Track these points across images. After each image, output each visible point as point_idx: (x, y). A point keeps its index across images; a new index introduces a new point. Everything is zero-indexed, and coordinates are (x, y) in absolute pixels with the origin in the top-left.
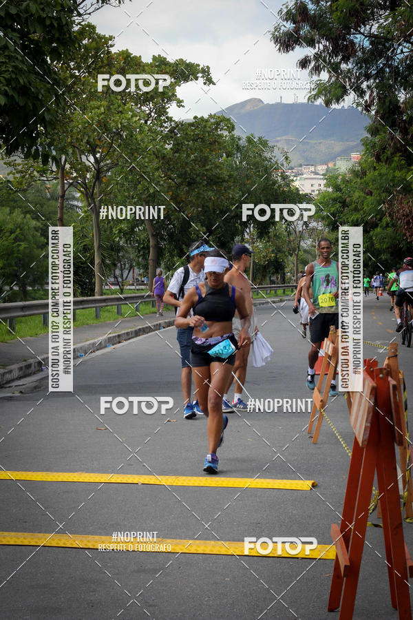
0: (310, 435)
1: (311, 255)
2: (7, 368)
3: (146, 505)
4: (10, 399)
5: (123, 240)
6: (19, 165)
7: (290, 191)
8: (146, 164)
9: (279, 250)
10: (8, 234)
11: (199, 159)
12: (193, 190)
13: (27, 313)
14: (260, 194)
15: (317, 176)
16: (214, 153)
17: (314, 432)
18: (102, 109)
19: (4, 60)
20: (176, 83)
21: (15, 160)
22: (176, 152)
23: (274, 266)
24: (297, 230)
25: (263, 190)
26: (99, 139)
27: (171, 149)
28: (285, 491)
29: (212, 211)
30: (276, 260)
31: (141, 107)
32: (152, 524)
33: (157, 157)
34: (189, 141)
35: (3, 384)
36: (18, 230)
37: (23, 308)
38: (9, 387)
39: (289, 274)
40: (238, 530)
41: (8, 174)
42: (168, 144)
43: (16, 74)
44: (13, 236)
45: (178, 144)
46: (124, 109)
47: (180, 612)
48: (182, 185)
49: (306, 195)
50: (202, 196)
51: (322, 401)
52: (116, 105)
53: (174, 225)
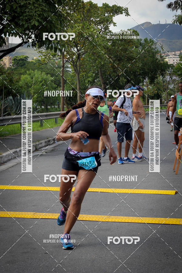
0: (174, 171)
1: (173, 91)
2: (40, 142)
3: (102, 201)
4: (41, 155)
5: (90, 85)
6: (44, 52)
7: (164, 63)
8: (100, 51)
9: (159, 89)
10: (38, 83)
11: (123, 49)
12: (121, 63)
13: (48, 118)
14: (151, 64)
15: (176, 56)
16: (130, 46)
17: (176, 169)
18: (80, 27)
19: (37, 6)
20: (113, 15)
21: (42, 51)
22: (113, 46)
23: (157, 96)
24: (167, 80)
25: (152, 63)
26: (79, 41)
27: (111, 45)
28: (163, 195)
29: (129, 72)
30: (158, 94)
31: (97, 26)
32: (105, 209)
33: (105, 48)
34: (119, 41)
35: (38, 149)
36: (44, 81)
37: (46, 116)
38: (41, 150)
39: (163, 100)
40: (143, 212)
41: (39, 57)
42: (110, 43)
43: (42, 12)
44: (41, 84)
45: (114, 43)
46: (90, 27)
47: (118, 248)
48: (116, 60)
49: (171, 64)
50: (125, 66)
51: (179, 155)
52: (86, 25)
53: (112, 79)
